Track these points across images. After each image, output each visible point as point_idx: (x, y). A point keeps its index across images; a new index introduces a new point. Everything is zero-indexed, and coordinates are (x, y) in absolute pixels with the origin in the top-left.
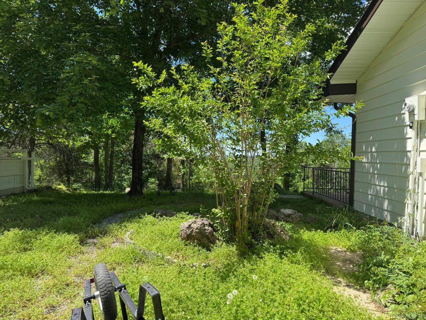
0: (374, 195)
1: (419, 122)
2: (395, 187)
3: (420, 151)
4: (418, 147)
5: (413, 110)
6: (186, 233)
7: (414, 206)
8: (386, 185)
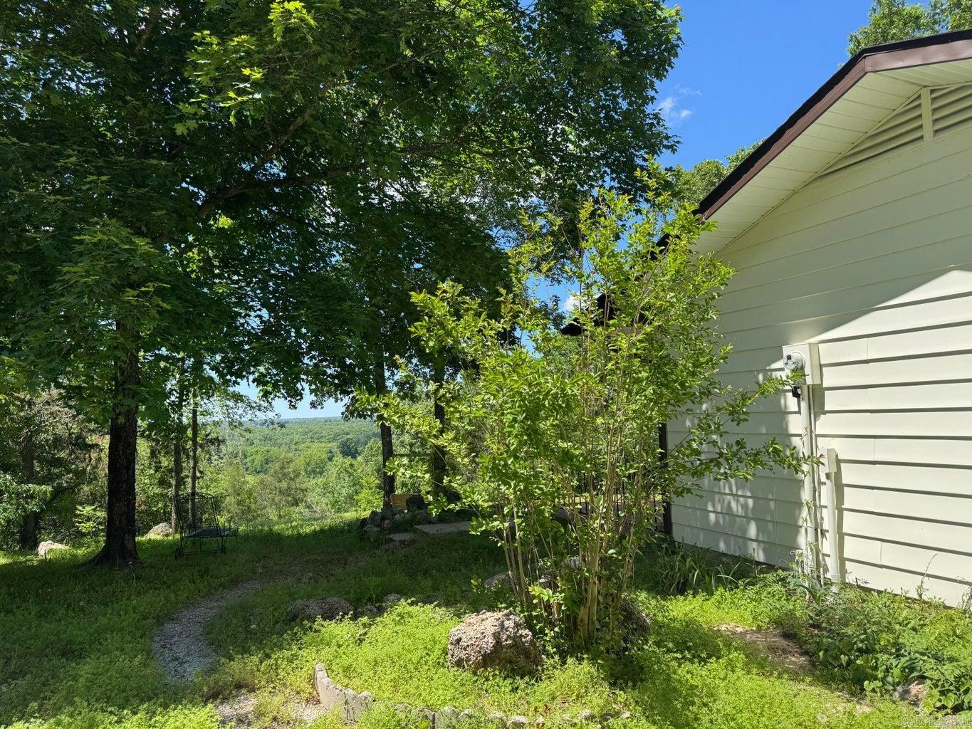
0: (721, 513)
1: (811, 387)
2: (770, 497)
3: (817, 436)
4: (813, 429)
5: (802, 368)
6: (480, 652)
7: (816, 530)
8: (749, 494)
